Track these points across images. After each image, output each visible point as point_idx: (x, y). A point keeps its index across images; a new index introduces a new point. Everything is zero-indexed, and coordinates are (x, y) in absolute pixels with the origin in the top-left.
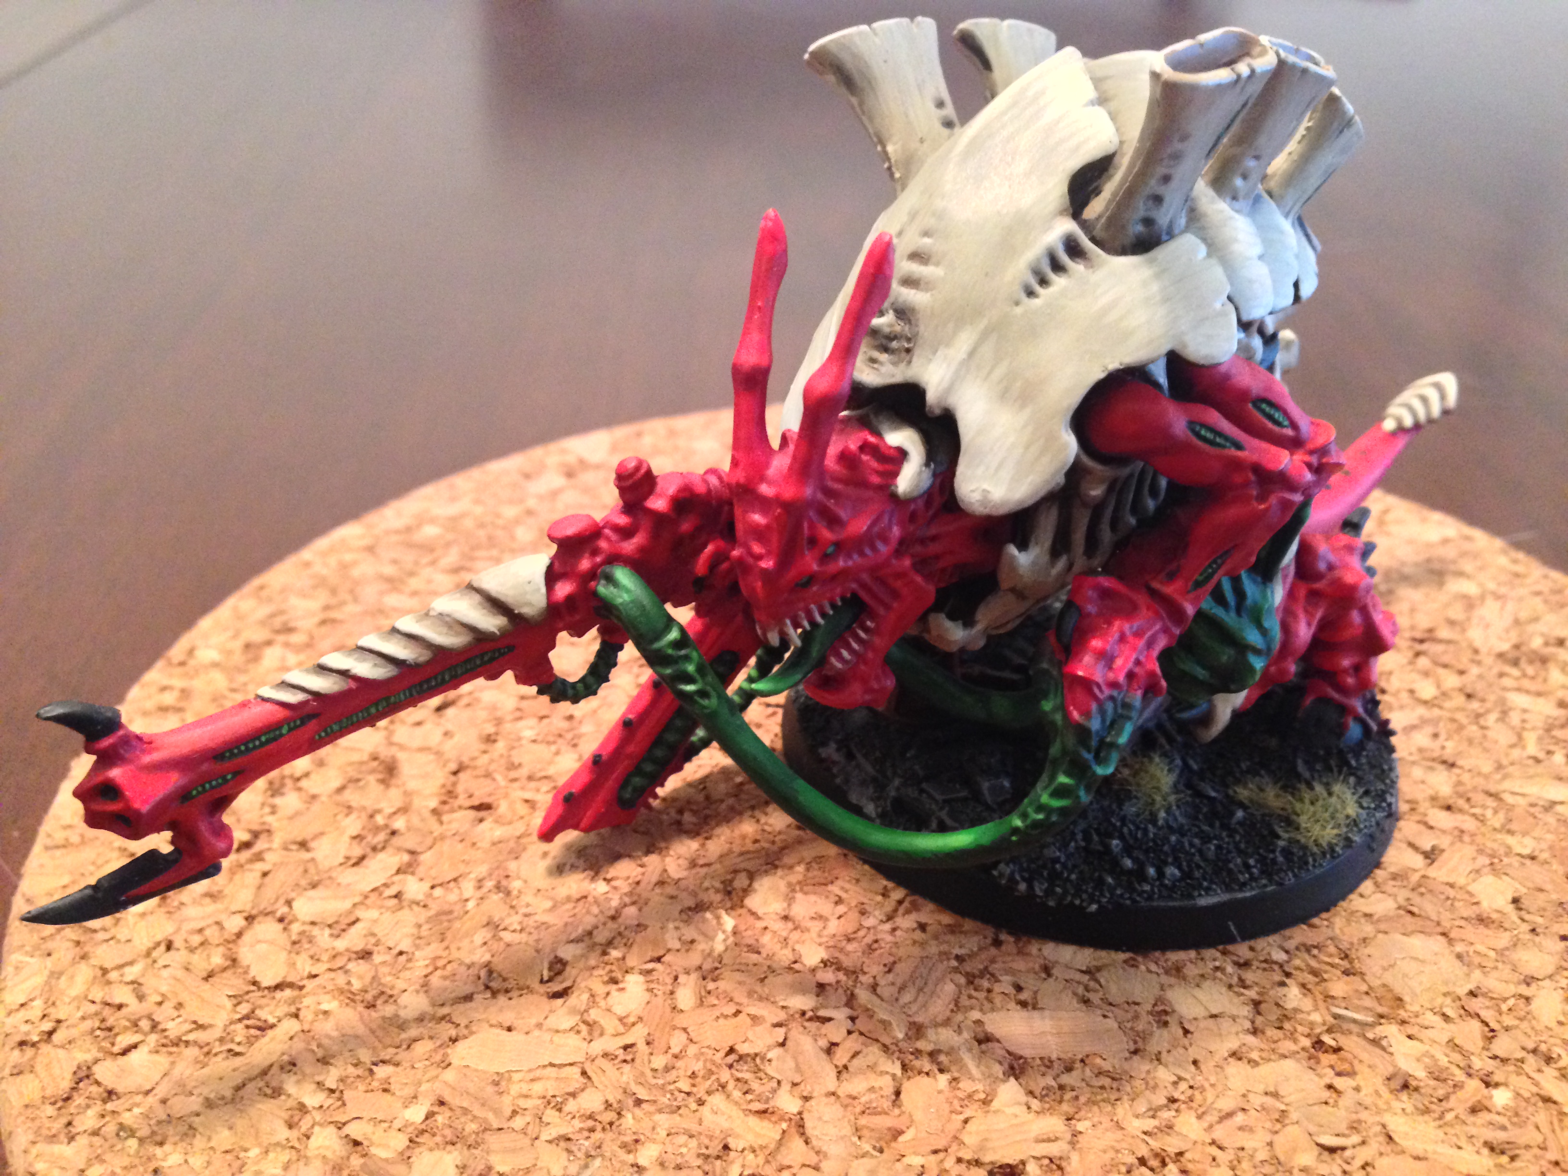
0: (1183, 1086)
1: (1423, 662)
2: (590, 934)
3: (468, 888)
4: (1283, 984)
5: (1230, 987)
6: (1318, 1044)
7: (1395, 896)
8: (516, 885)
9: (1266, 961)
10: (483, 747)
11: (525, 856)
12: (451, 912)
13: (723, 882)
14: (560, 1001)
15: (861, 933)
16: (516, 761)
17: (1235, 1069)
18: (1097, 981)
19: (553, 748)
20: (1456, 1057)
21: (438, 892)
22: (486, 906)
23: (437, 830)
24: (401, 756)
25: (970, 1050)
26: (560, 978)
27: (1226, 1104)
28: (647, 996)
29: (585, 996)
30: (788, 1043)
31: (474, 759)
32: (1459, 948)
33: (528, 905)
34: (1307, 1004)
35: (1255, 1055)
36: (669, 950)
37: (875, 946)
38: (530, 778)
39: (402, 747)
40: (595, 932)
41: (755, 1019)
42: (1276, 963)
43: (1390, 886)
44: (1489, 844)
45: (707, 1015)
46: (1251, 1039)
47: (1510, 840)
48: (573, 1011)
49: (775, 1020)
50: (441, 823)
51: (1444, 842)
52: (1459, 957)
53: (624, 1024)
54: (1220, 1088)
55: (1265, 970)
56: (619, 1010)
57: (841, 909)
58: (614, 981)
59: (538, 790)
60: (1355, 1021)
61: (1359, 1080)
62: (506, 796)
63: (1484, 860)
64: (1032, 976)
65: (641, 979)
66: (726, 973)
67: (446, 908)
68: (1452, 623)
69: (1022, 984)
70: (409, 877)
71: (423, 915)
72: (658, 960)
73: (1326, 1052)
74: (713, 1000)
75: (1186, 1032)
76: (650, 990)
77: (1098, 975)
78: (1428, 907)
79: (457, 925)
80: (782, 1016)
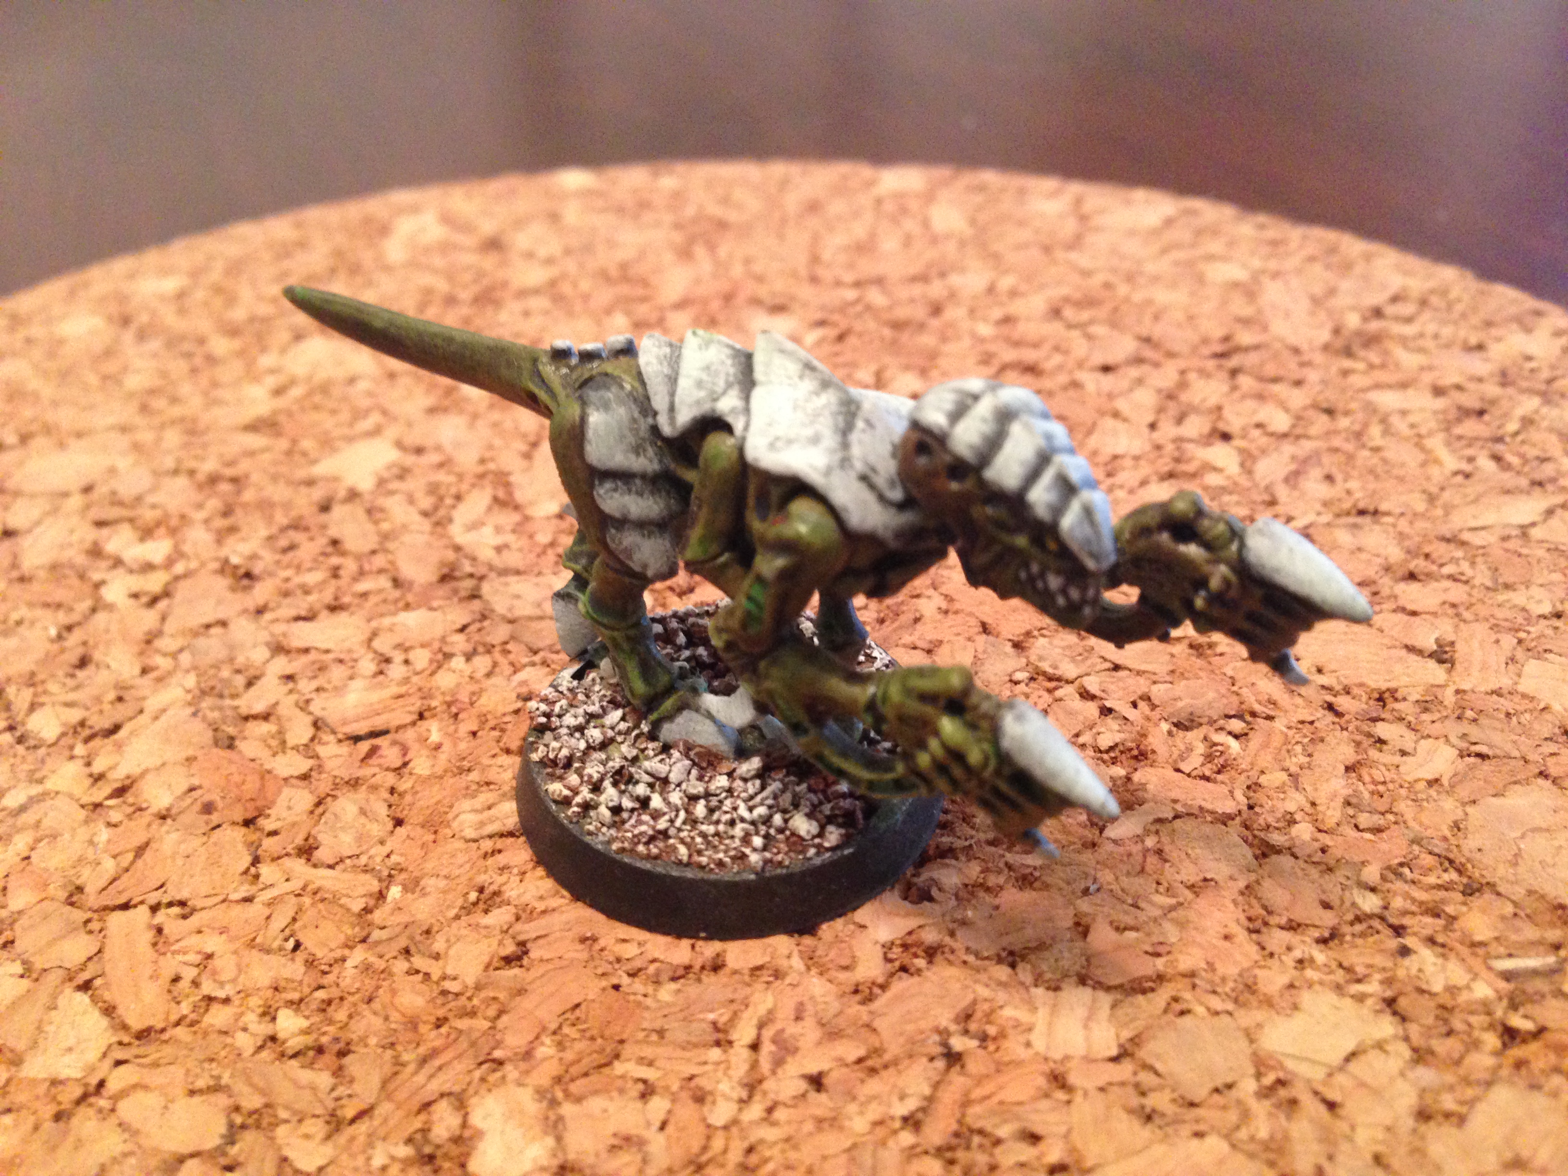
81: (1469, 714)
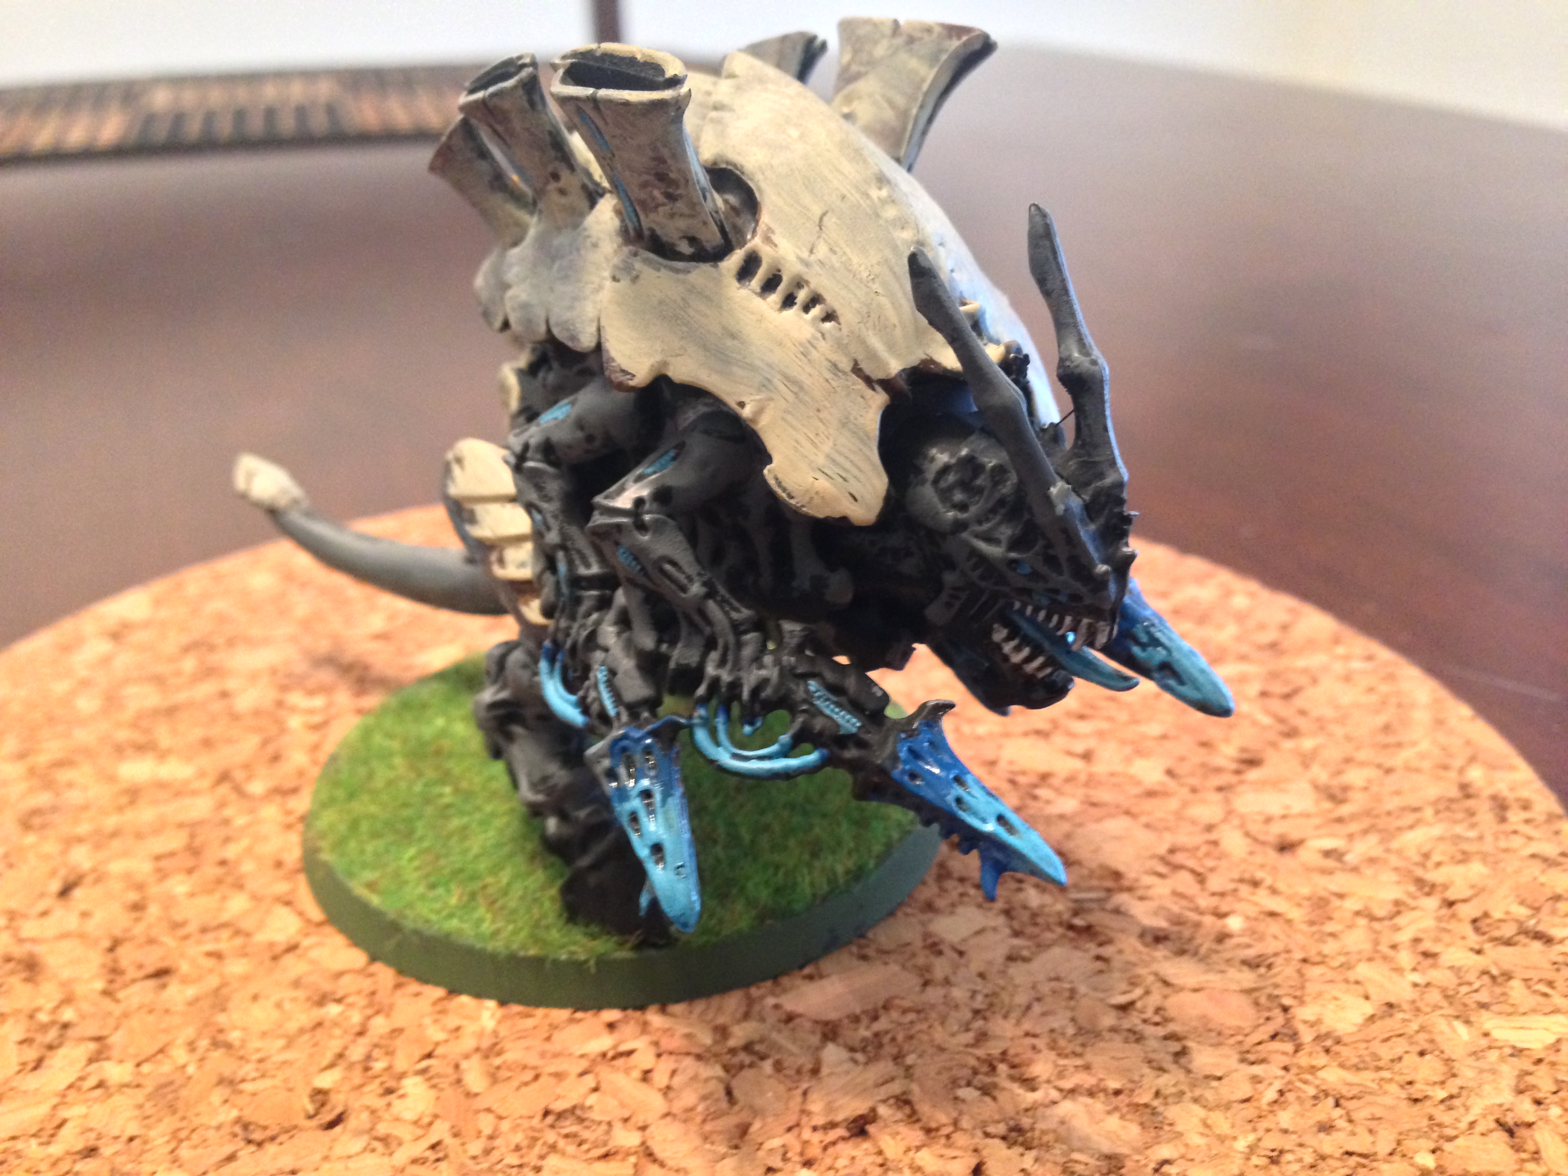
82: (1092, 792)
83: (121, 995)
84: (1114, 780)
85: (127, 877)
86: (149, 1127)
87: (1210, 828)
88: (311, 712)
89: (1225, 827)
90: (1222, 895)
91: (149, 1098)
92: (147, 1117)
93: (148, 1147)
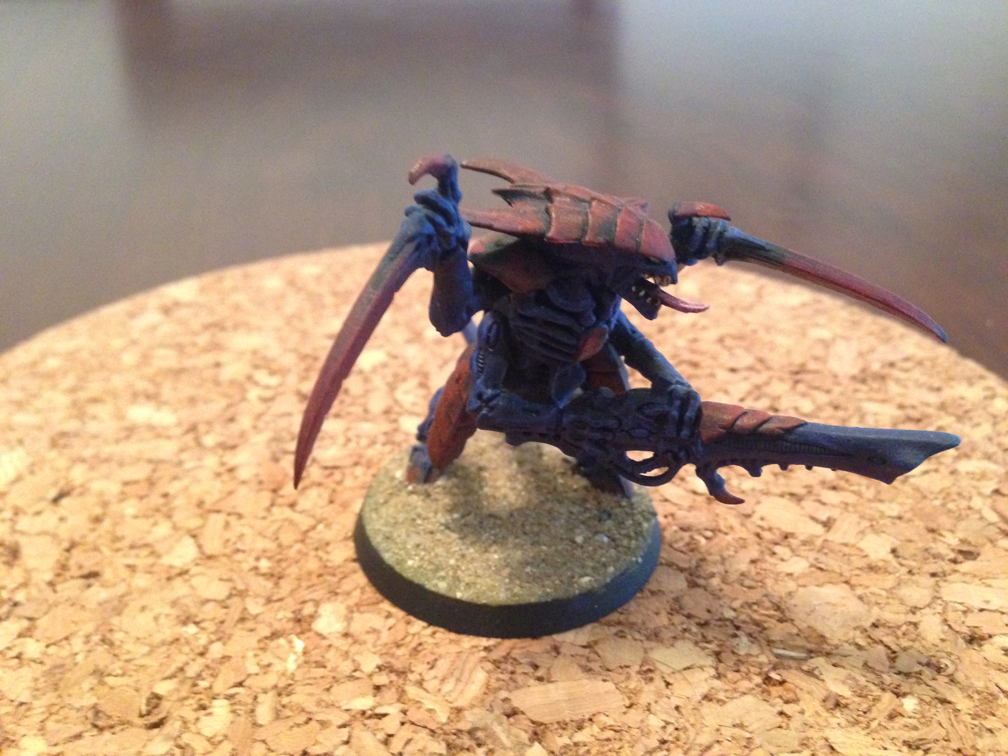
0: (670, 729)
1: (801, 387)
2: (181, 670)
3: (77, 644)
4: (735, 636)
5: (696, 643)
6: (768, 680)
7: (807, 558)
8: (118, 637)
9: (720, 620)
10: (92, 526)
11: (126, 611)
12: (62, 666)
13: (294, 612)
14: (156, 731)
15: (409, 639)
16: (119, 533)
17: (708, 709)
18: (596, 653)
19: (151, 521)
20: (871, 676)
21: (52, 650)
22: (92, 657)
23: (51, 597)
24: (23, 541)
25: (501, 724)
26: (156, 711)
27: (704, 739)
28: (231, 716)
29: (178, 724)
30: (353, 740)
31: (83, 537)
32: (859, 591)
33: (129, 652)
34: (755, 650)
35: (721, 696)
36: (249, 675)
37: (420, 648)
38: (132, 547)
39: (23, 533)
40: (186, 668)
41: (323, 724)
42: (728, 620)
43: (803, 550)
44: (868, 511)
45: (282, 726)
46: (717, 683)
47: (882, 507)
48: (168, 738)
49: (340, 723)
50: (55, 591)
51: (835, 513)
52: (860, 598)
53: (213, 744)
54: (698, 726)
55: (720, 626)
56: (208, 732)
57: (391, 621)
58: (203, 708)
59: (137, 556)
60: (792, 658)
61: (802, 705)
62: (111, 564)
63: (866, 524)
64: (546, 655)
65: (226, 702)
66: (298, 688)
67: (59, 662)
68: (816, 359)
69: (538, 664)
70: (28, 640)
71: (39, 670)
72: (240, 684)
73: (774, 685)
74: (287, 712)
75: (668, 684)
76: (234, 712)
77: (597, 648)
78: (831, 562)
79: (68, 675)
80: (346, 717)
81: (826, 551)
82: (823, 558)
83: (59, 587)
84: (846, 550)
85: (101, 494)
86: (35, 697)
87: (914, 610)
88: (268, 387)
89: (927, 610)
90: (907, 675)
91: (46, 674)
92: (37, 690)
93: (28, 713)
